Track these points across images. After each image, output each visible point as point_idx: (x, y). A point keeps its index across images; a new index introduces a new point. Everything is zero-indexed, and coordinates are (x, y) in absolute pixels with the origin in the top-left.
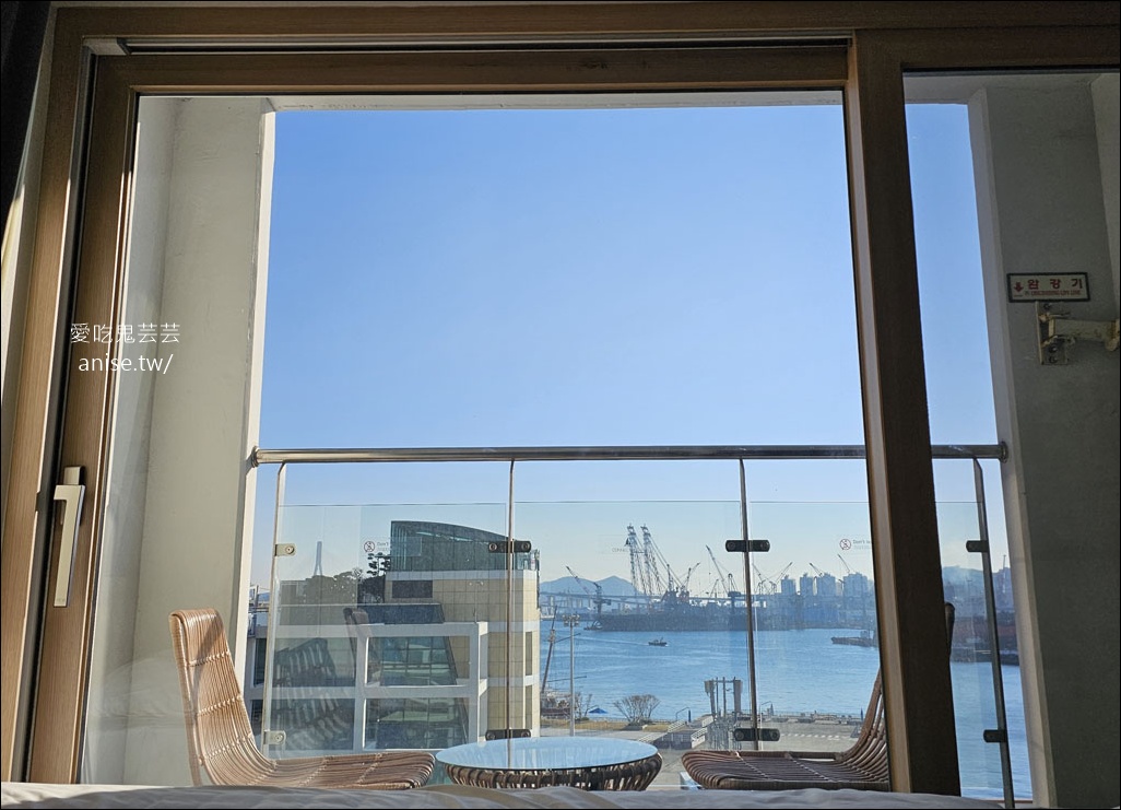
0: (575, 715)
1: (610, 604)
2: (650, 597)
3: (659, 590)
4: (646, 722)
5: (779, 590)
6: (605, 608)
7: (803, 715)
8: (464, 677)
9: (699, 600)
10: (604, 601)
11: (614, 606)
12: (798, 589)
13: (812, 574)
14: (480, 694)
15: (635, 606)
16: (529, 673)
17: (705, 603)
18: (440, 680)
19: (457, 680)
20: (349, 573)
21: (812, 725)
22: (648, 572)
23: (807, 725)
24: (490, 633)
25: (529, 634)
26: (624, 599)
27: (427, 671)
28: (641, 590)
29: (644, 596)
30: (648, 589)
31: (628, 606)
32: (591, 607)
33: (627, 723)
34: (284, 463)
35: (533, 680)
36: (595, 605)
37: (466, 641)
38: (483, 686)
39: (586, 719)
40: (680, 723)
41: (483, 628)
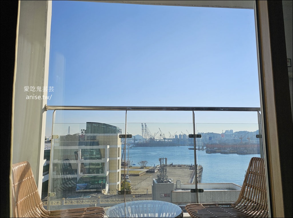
0: (129, 166)
1: (137, 141)
2: (146, 139)
3: (148, 138)
4: (144, 167)
5: (174, 138)
6: (136, 142)
7: (179, 165)
8: (104, 158)
9: (157, 140)
10: (136, 140)
11: (138, 141)
12: (178, 137)
13: (182, 134)
14: (107, 161)
15: (143, 141)
16: (119, 157)
17: (158, 140)
18: (98, 158)
19: (102, 158)
20: (76, 134)
21: (181, 167)
22: (146, 134)
23: (180, 167)
24: (110, 148)
25: (119, 148)
26: (140, 140)
27: (95, 157)
28: (144, 138)
29: (145, 139)
30: (146, 137)
31: (142, 141)
32: (133, 142)
33: (140, 167)
34: (55, 110)
35: (120, 158)
36: (134, 141)
37: (104, 150)
38: (108, 160)
39: (131, 167)
40: (152, 167)
41: (108, 147)
